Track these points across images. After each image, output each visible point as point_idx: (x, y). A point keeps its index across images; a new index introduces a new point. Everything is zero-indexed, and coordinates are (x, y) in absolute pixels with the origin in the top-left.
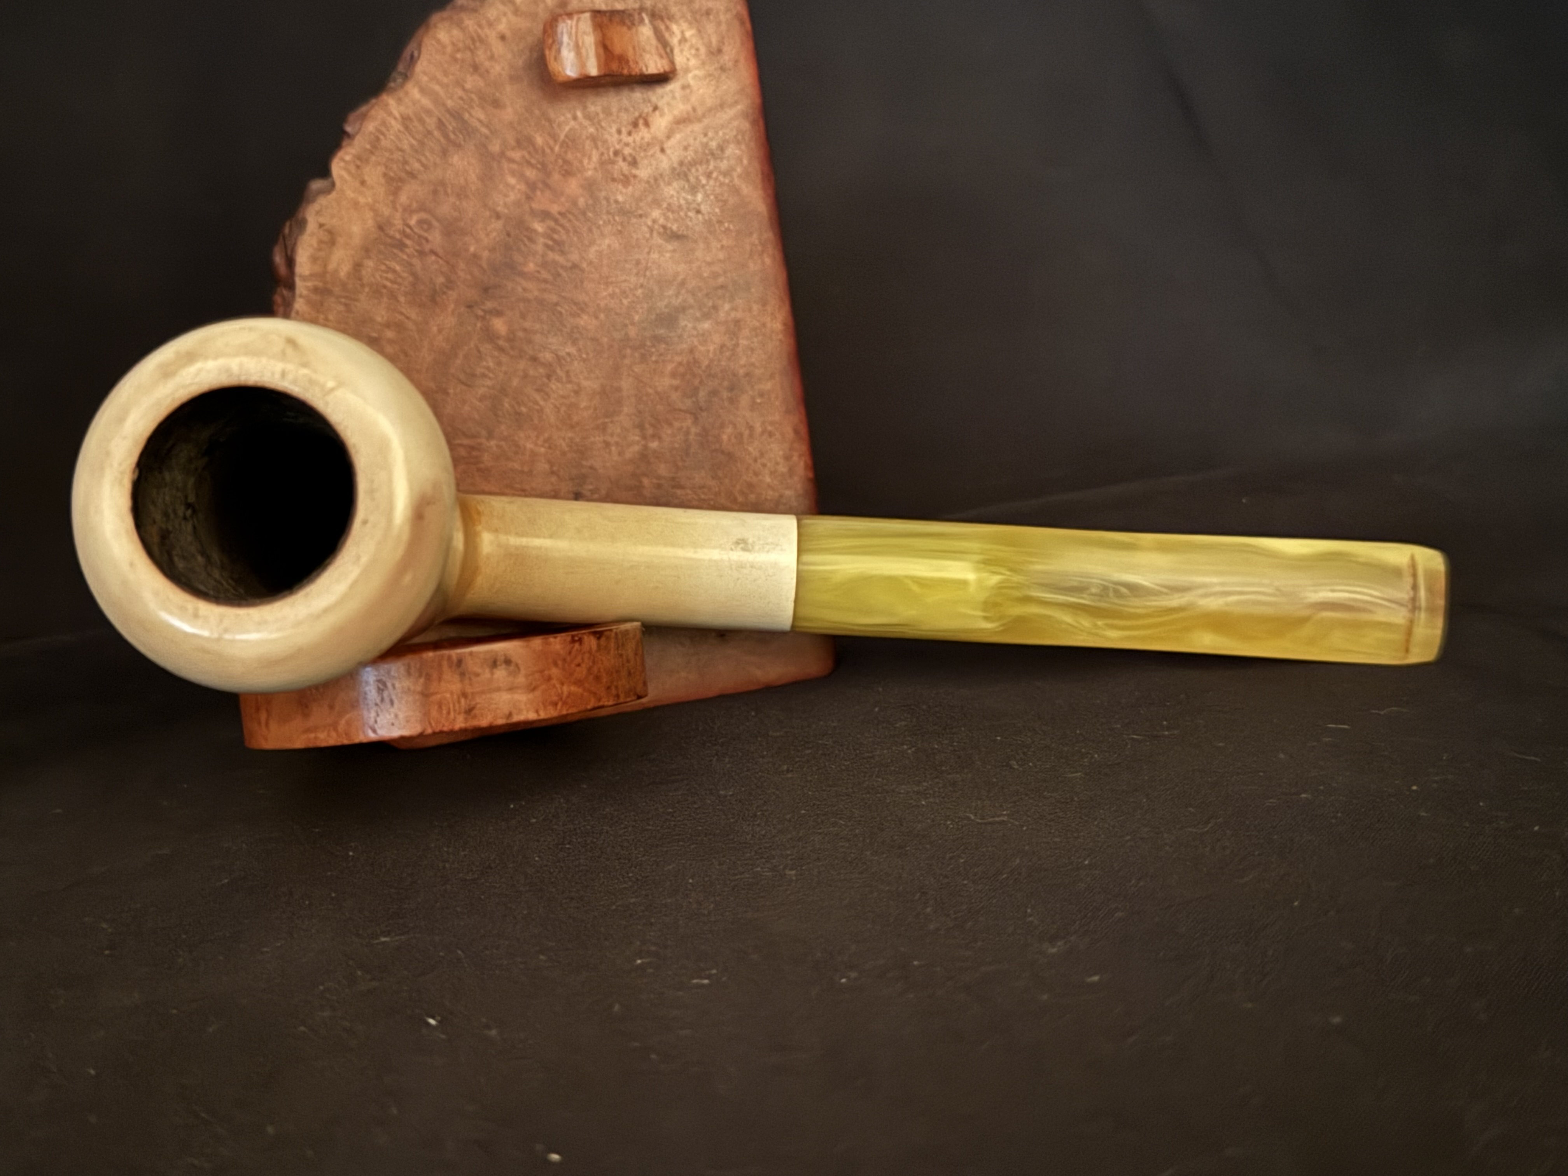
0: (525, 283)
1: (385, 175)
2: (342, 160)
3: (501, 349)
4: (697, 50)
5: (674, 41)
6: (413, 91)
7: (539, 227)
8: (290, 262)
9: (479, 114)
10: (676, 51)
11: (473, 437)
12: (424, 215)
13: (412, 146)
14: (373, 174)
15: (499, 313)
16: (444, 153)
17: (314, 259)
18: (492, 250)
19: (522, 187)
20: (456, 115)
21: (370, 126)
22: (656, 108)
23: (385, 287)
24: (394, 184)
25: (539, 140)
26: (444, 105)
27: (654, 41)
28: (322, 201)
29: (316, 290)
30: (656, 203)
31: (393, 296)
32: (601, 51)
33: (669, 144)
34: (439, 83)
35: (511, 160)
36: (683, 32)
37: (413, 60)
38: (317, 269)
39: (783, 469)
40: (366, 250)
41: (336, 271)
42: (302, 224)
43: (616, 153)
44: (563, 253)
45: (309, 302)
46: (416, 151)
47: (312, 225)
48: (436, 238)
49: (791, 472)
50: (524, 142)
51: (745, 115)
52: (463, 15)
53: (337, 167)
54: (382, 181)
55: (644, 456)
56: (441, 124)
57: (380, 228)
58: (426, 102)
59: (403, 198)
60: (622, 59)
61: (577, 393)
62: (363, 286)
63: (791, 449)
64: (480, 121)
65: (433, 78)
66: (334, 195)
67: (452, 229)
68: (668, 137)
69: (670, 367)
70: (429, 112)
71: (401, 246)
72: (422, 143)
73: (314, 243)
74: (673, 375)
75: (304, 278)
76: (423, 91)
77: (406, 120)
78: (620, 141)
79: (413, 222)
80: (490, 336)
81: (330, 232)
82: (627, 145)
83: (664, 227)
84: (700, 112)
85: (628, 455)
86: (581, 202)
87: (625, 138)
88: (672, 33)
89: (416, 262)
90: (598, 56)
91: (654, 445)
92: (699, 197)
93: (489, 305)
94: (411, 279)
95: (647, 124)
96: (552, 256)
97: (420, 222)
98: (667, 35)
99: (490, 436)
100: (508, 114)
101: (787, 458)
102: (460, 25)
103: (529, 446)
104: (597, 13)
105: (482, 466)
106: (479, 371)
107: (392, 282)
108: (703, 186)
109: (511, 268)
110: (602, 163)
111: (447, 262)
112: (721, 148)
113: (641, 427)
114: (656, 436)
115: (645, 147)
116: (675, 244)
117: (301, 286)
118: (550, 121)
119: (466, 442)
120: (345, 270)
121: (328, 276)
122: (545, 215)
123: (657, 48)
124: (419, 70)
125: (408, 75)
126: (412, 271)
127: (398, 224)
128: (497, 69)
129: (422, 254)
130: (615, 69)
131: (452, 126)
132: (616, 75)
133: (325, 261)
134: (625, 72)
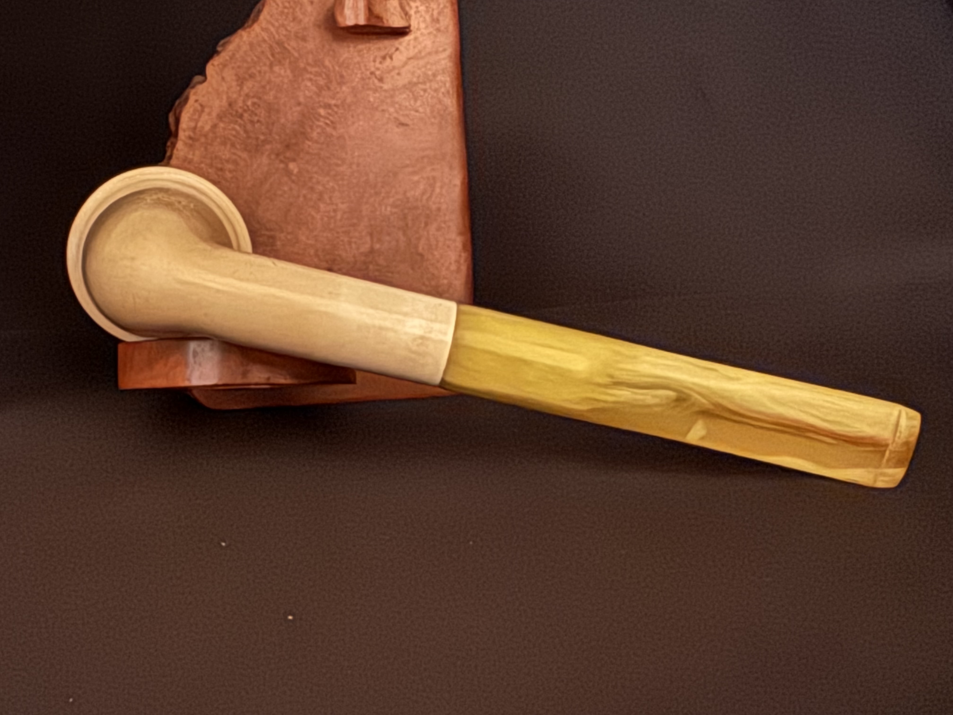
0: (310, 143)
1: (236, 75)
2: (213, 65)
3: (293, 182)
4: (425, 18)
5: (412, 12)
6: (256, 27)
7: (322, 112)
8: (177, 121)
9: (293, 43)
10: (413, 18)
11: (271, 230)
12: (255, 100)
13: (253, 60)
14: (229, 74)
15: (294, 160)
16: (271, 66)
17: (191, 119)
18: (294, 123)
19: (314, 88)
20: (280, 43)
21: (231, 47)
22: (397, 49)
23: (229, 139)
24: (241, 81)
25: (327, 63)
26: (274, 37)
27: (399, 9)
28: (200, 87)
29: (190, 138)
30: (393, 104)
31: (233, 145)
32: (367, 11)
33: (403, 71)
34: (273, 25)
35: (310, 73)
36: (417, 7)
37: (260, 11)
38: (192, 124)
39: (453, 267)
40: (220, 117)
41: (203, 127)
42: (187, 99)
43: (372, 73)
44: (335, 128)
45: (185, 144)
46: (255, 63)
47: (192, 100)
48: (262, 113)
49: (458, 270)
50: (318, 63)
51: (450, 57)
53: (210, 69)
54: (234, 78)
55: (372, 251)
56: (271, 49)
57: (230, 105)
58: (265, 35)
59: (246, 90)
60: (379, 18)
61: (335, 211)
62: (216, 137)
63: (460, 256)
64: (294, 49)
65: (270, 23)
66: (205, 84)
67: (271, 109)
68: (403, 66)
69: (391, 200)
70: (265, 41)
71: (241, 116)
72: (259, 58)
73: (191, 110)
74: (394, 206)
75: (184, 131)
76: (263, 29)
77: (251, 45)
78: (374, 66)
79: (249, 103)
80: (288, 173)
81: (201, 105)
82: (378, 69)
83: (396, 119)
84: (423, 54)
85: (362, 250)
86: (349, 100)
87: (378, 65)
88: (411, 8)
89: (249, 127)
90: (365, 14)
91: (377, 246)
92: (419, 103)
93: (288, 154)
94: (245, 135)
95: (391, 58)
96: (329, 130)
97: (254, 104)
98: (407, 8)
99: (282, 231)
100: (310, 45)
101: (457, 262)
103: (303, 238)
105: (275, 248)
106: (279, 192)
107: (234, 136)
108: (421, 96)
109: (305, 135)
110: (363, 79)
111: (267, 128)
112: (434, 75)
113: (371, 235)
114: (379, 240)
115: (389, 71)
116: (401, 129)
117: (182, 135)
118: (334, 51)
119: (268, 233)
120: (207, 128)
121: (198, 130)
122: (328, 106)
123: (400, 13)
124: (262, 17)
125: (256, 20)
126: (246, 131)
127: (240, 104)
128: (306, 20)
129: (252, 122)
130: (374, 22)
131: (278, 50)
132: (374, 27)
133: (197, 121)
134: (380, 24)
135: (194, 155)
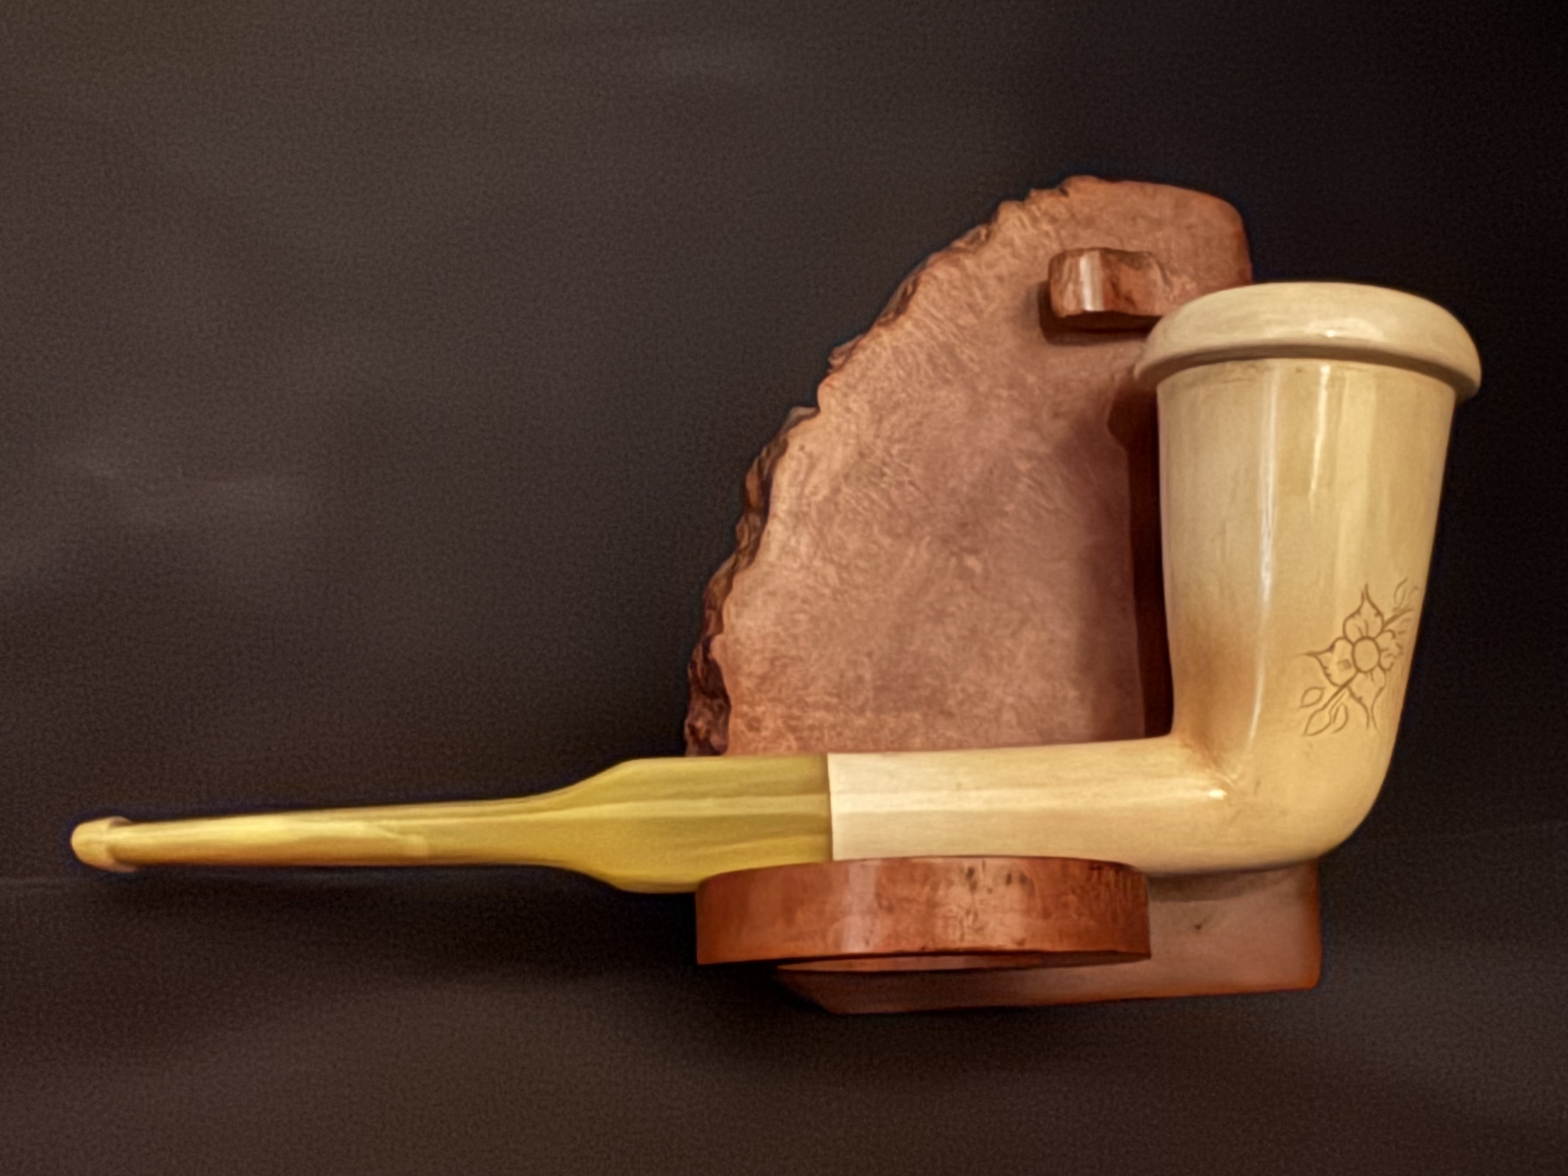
0: (1003, 523)
1: (870, 403)
2: (829, 389)
3: (975, 588)
6: (906, 324)
8: (766, 487)
9: (971, 350)
12: (906, 446)
13: (899, 377)
14: (858, 403)
15: (975, 552)
16: (933, 387)
17: (793, 480)
18: (973, 486)
19: (1008, 426)
20: (948, 350)
21: (861, 357)
24: (879, 413)
26: (936, 339)
27: (1161, 285)
28: (805, 426)
29: (795, 513)
31: (867, 523)
32: (1109, 287)
34: (933, 318)
35: (999, 398)
37: (906, 296)
38: (794, 491)
40: (845, 476)
41: (813, 495)
42: (782, 449)
45: (782, 525)
46: (903, 381)
47: (793, 449)
48: (916, 469)
52: (961, 256)
53: (826, 395)
54: (867, 408)
56: (931, 358)
57: (862, 455)
58: (920, 335)
59: (886, 426)
60: (1129, 300)
62: (838, 511)
64: (971, 358)
65: (928, 313)
66: (817, 420)
67: (932, 462)
70: (920, 345)
71: (881, 474)
72: (909, 375)
73: (795, 467)
75: (779, 502)
76: (917, 324)
77: (896, 350)
79: (894, 451)
80: (965, 574)
81: (811, 457)
89: (895, 493)
90: (1101, 294)
93: (966, 542)
94: (887, 507)
97: (902, 452)
99: (956, 678)
102: (956, 264)
103: (997, 693)
104: (1106, 252)
106: (950, 609)
107: (869, 510)
109: (992, 507)
111: (927, 495)
117: (774, 509)
120: (822, 495)
121: (805, 498)
122: (1032, 456)
123: (1164, 291)
124: (913, 306)
125: (901, 310)
126: (889, 500)
127: (879, 453)
128: (992, 307)
129: (900, 484)
130: (1122, 306)
131: (943, 359)
132: (1123, 316)
133: (803, 484)
134: (1131, 311)
135: (798, 542)
